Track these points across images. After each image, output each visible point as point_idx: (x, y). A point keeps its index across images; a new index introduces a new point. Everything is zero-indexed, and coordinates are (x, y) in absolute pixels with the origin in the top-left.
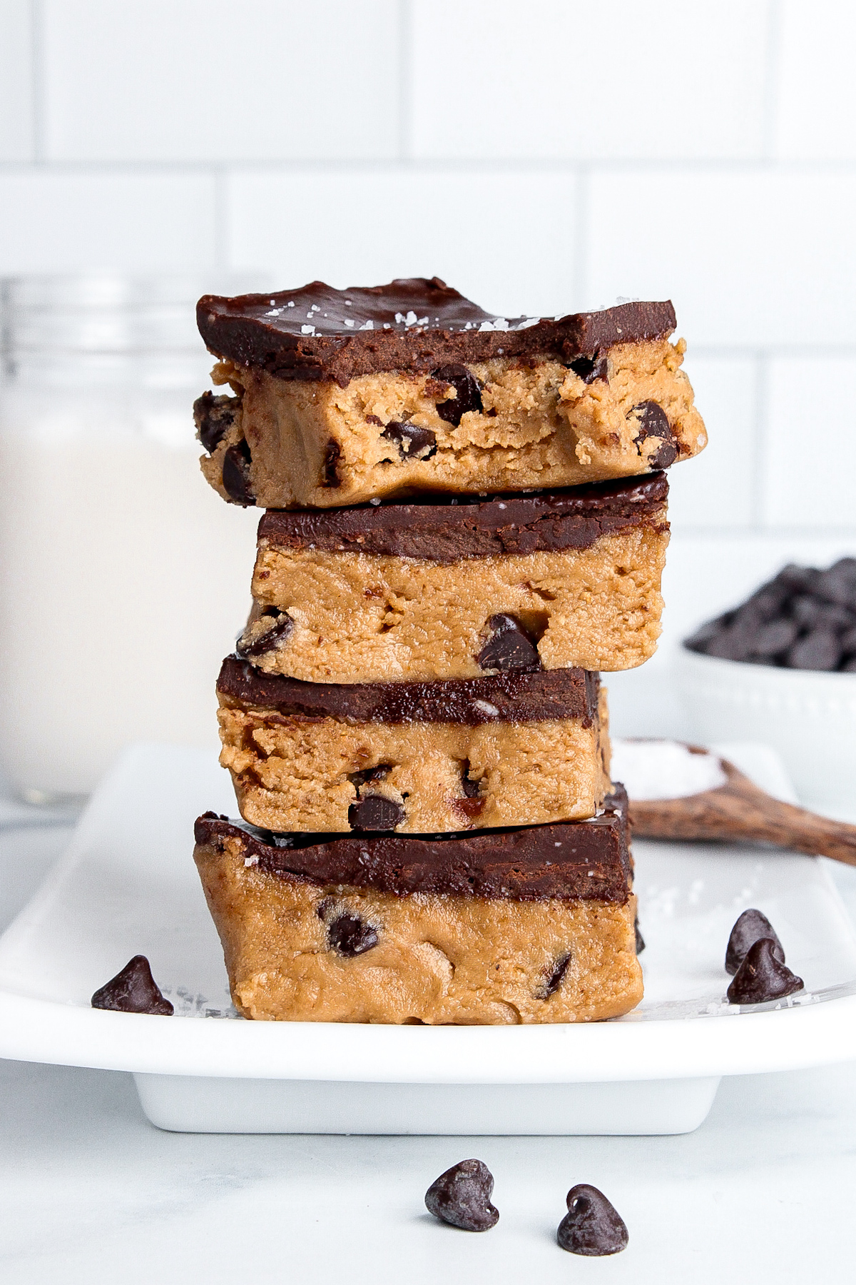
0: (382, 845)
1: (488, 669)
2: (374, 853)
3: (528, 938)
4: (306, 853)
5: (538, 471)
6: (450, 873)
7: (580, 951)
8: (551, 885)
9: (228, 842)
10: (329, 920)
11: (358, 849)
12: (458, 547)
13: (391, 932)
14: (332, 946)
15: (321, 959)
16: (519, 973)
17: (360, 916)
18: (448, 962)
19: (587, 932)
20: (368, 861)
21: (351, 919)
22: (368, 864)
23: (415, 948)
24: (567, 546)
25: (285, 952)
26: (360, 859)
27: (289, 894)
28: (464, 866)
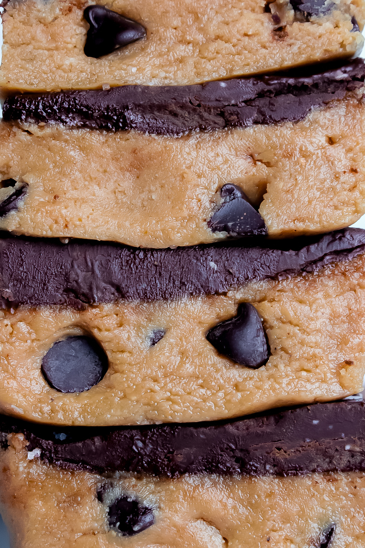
0: (154, 433)
1: (218, 232)
2: (147, 441)
3: (295, 509)
4: (83, 445)
6: (218, 455)
7: (344, 520)
8: (311, 461)
9: (12, 438)
10: (108, 502)
11: (132, 438)
12: (184, 124)
13: (167, 511)
14: (112, 526)
15: (101, 540)
16: (288, 544)
17: (137, 497)
18: (221, 537)
19: (349, 503)
20: (141, 448)
21: (129, 500)
22: (142, 451)
23: (190, 525)
24: (283, 119)
25: (67, 535)
26: (134, 448)
27: (68, 482)
28: (230, 447)
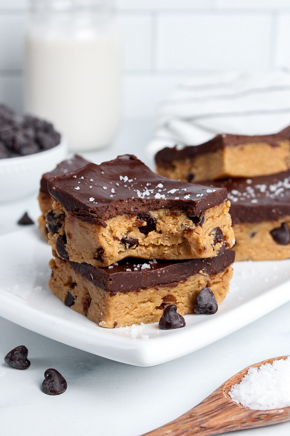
5: (176, 255)
